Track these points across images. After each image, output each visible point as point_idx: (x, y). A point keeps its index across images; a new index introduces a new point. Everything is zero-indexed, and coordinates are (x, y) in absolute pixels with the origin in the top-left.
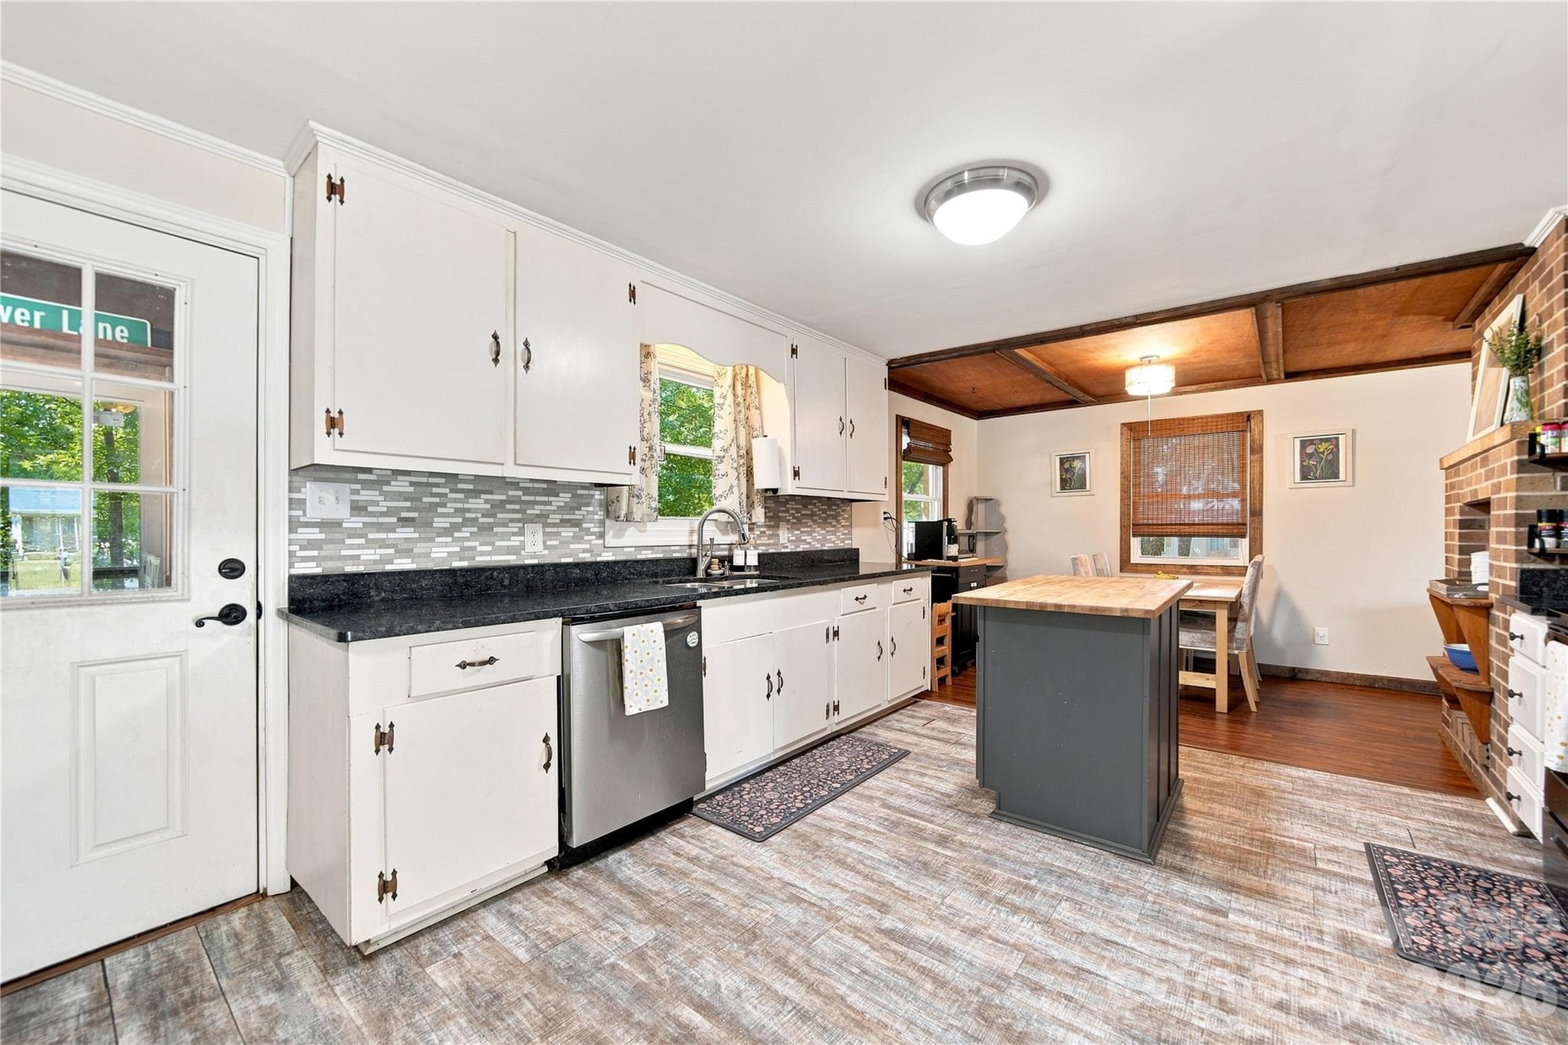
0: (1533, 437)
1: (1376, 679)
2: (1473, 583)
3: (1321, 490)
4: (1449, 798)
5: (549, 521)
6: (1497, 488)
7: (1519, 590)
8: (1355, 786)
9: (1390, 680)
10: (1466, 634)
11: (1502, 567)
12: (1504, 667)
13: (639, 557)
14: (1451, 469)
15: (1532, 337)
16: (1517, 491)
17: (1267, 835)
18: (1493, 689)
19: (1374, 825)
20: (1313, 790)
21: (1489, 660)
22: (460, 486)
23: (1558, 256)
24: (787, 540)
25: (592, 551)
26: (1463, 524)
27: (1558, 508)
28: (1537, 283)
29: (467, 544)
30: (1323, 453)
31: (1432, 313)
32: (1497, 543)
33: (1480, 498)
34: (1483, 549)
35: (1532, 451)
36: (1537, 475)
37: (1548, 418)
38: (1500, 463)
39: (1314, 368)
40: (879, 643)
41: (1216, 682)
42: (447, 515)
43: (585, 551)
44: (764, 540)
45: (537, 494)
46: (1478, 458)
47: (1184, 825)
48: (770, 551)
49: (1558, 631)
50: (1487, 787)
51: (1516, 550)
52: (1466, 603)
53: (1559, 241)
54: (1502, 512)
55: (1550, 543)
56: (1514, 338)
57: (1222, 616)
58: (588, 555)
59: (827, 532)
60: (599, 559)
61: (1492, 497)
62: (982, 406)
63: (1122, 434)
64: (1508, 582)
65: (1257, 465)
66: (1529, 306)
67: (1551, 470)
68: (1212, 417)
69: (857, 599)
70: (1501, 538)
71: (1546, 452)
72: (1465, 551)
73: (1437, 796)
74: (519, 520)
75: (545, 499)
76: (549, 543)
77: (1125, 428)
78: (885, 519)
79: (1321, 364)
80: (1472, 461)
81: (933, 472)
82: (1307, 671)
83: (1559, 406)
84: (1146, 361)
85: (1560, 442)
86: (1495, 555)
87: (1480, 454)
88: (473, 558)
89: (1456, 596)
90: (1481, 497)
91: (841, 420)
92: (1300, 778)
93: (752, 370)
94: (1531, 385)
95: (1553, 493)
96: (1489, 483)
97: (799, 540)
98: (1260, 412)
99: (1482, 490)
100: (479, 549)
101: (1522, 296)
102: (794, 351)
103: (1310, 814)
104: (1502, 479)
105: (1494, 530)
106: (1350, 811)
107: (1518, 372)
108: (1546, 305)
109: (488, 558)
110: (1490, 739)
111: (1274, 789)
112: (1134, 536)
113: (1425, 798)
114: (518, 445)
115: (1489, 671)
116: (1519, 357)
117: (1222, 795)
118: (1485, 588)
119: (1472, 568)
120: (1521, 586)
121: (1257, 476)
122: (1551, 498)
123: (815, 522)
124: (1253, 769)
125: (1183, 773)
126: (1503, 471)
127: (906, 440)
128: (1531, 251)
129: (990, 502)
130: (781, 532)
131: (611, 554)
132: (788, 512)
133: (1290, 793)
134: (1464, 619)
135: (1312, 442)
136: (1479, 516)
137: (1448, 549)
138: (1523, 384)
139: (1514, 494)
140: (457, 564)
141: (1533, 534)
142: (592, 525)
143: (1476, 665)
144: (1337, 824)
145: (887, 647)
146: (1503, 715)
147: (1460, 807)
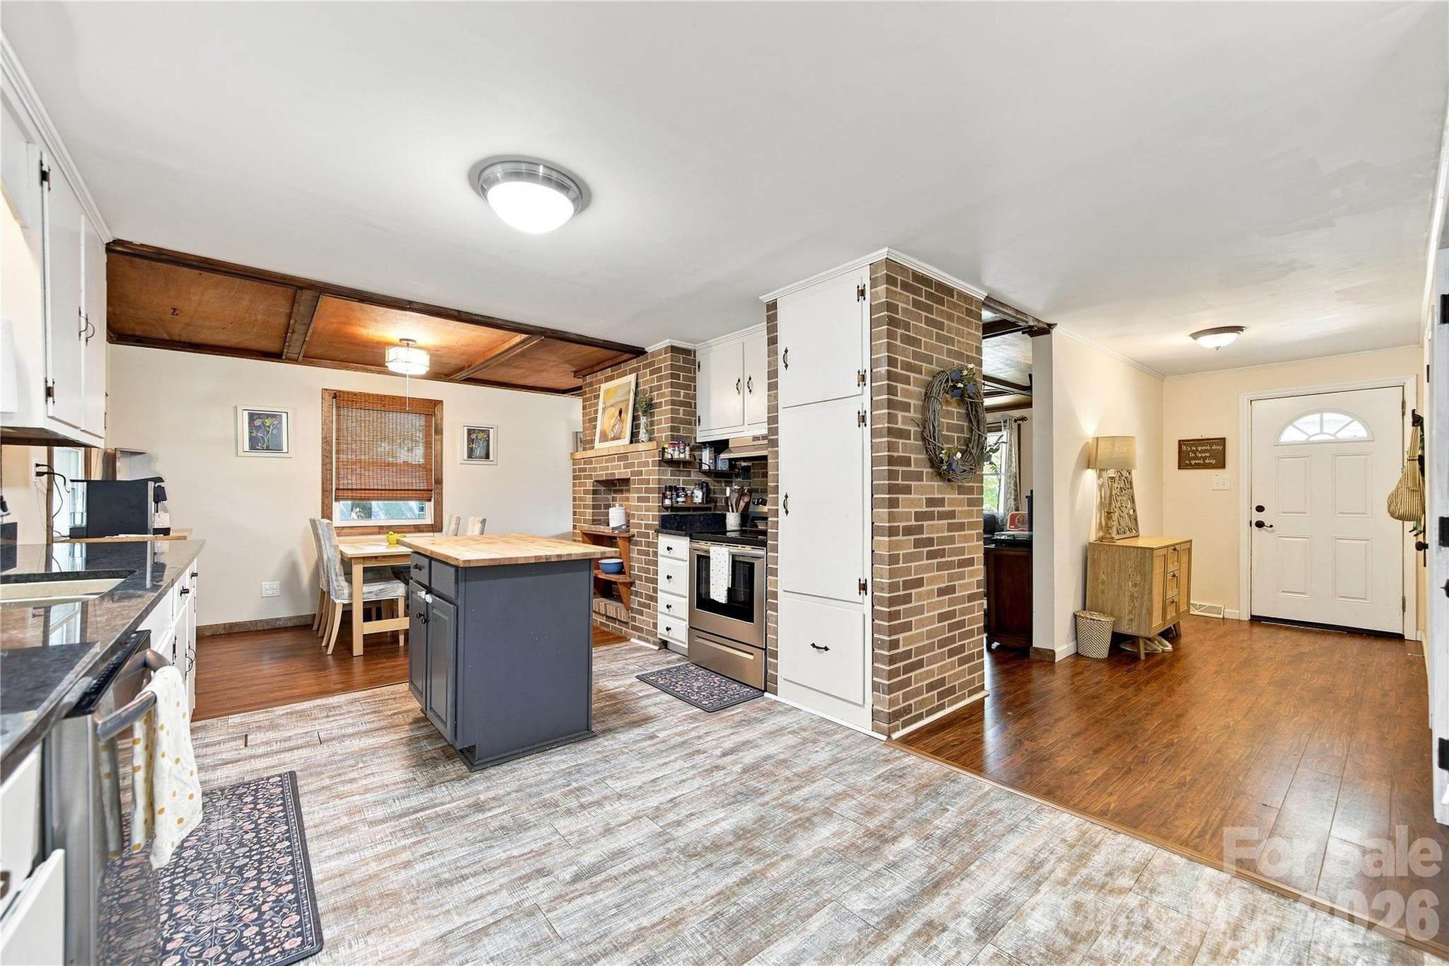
0: (664, 449)
3: (479, 467)
6: (637, 473)
7: (660, 525)
18: (634, 580)
21: (630, 565)
23: (666, 362)
26: (594, 492)
28: (648, 371)
32: (639, 502)
35: (663, 456)
36: (664, 468)
38: (641, 460)
46: (615, 456)
50: (627, 634)
52: (623, 535)
54: (644, 486)
61: (632, 478)
63: (323, 399)
66: (640, 380)
67: (668, 466)
70: (643, 500)
77: (327, 394)
78: (38, 475)
83: (667, 435)
84: (406, 342)
87: (618, 454)
89: (616, 532)
90: (618, 477)
91: (80, 312)
95: (669, 477)
96: (629, 470)
98: (441, 402)
99: (620, 474)
101: (635, 374)
102: (44, 175)
104: (642, 469)
105: (634, 495)
108: (656, 383)
110: (630, 607)
112: (337, 499)
115: (630, 571)
118: (625, 527)
121: (439, 452)
126: (644, 465)
128: (643, 353)
129: (140, 456)
134: (621, 545)
136: (600, 488)
138: (646, 421)
139: (657, 477)
141: (664, 497)
143: (624, 569)
146: (645, 592)
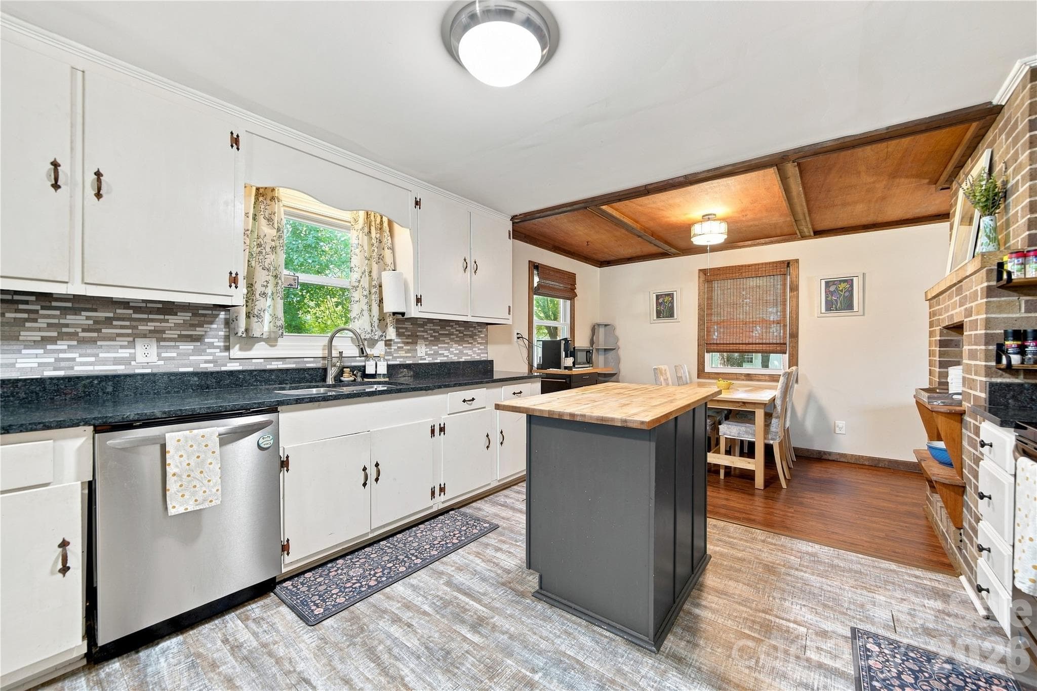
0: (1001, 265)
1: (879, 460)
2: (950, 392)
3: (841, 319)
4: (929, 575)
5: (164, 336)
6: (969, 313)
7: (988, 400)
8: (852, 561)
9: (890, 461)
10: (943, 435)
11: (973, 380)
12: (977, 468)
13: (269, 367)
14: (933, 300)
15: (999, 183)
16: (986, 314)
17: (767, 617)
18: (965, 483)
19: (862, 606)
20: (816, 565)
21: (962, 458)
22: (54, 304)
23: (1024, 104)
24: (424, 354)
25: (216, 362)
26: (942, 344)
27: (1022, 329)
28: (1003, 136)
29: (62, 355)
30: (842, 291)
31: (919, 176)
32: (969, 359)
33: (955, 322)
34: (958, 363)
35: (1000, 278)
36: (1003, 299)
37: (1013, 248)
38: (972, 291)
39: (836, 227)
40: (487, 436)
41: (755, 465)
42: (40, 329)
43: (207, 362)
44: (402, 353)
45: (151, 313)
46: (954, 288)
47: (698, 605)
48: (408, 362)
49: (1026, 444)
50: (960, 566)
51: (986, 366)
52: (944, 409)
53: (1025, 91)
54: (973, 333)
55: (1016, 359)
56: (984, 183)
57: (760, 414)
58: (212, 365)
59: (464, 347)
60: (224, 369)
61: (965, 320)
62: (601, 257)
63: (699, 277)
64: (978, 393)
65: (795, 300)
66: (996, 158)
67: (1015, 294)
68: (762, 264)
69: (464, 401)
70: (973, 355)
71: (1013, 277)
72: (944, 365)
73: (918, 572)
74: (128, 335)
75: (162, 317)
76: (164, 355)
77: (701, 273)
78: (518, 338)
79: (840, 224)
80: (948, 293)
81: (563, 305)
82: (830, 453)
83: (1023, 238)
84: (707, 218)
85: (1025, 268)
86: (968, 369)
87: (955, 285)
88: (72, 368)
89: (935, 403)
90: (956, 320)
91: (465, 260)
92: (807, 553)
93: (385, 220)
94: (998, 224)
95: (1018, 315)
96: (963, 308)
97: (436, 353)
98: (797, 261)
99: (956, 314)
100: (78, 360)
101: (990, 150)
102: (417, 203)
103: (810, 593)
104: (973, 304)
105: (966, 348)
106: (844, 590)
107: (987, 213)
108: (1012, 152)
109: (91, 368)
110: (962, 525)
111: (784, 566)
112: (707, 352)
113: (910, 575)
114: (85, 265)
115: (962, 469)
116: (987, 200)
117: (740, 571)
118: (960, 397)
119: (949, 380)
120: (990, 397)
121: (794, 308)
122: (1016, 319)
123: (452, 340)
124: (772, 544)
125: (710, 548)
126: (974, 297)
127: (536, 279)
128: (999, 109)
129: (608, 327)
130: (418, 348)
131: (238, 364)
132: (427, 332)
133: (797, 569)
134: (942, 424)
135: (834, 283)
136: (954, 337)
137: (931, 364)
138: (991, 223)
139: (984, 316)
140: (49, 373)
141: (1001, 350)
142: (217, 340)
143: (952, 460)
144: (830, 604)
145: (496, 438)
146: (974, 508)
147: (936, 585)
